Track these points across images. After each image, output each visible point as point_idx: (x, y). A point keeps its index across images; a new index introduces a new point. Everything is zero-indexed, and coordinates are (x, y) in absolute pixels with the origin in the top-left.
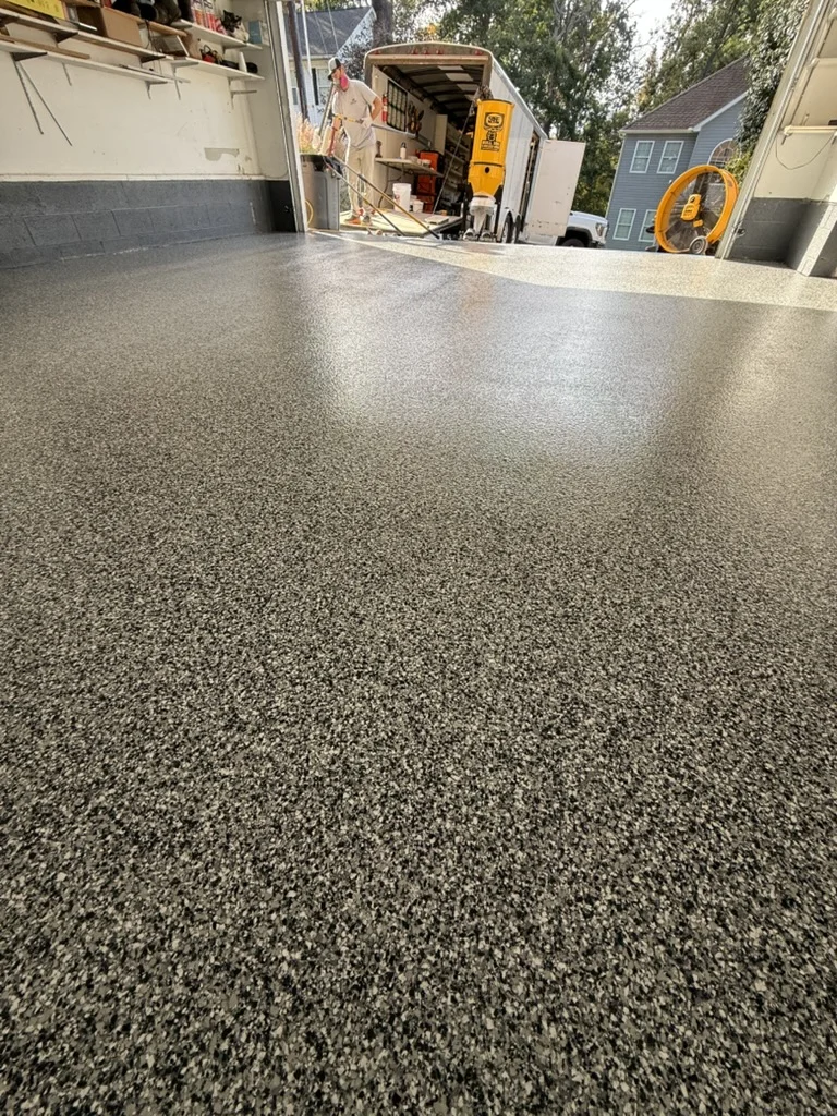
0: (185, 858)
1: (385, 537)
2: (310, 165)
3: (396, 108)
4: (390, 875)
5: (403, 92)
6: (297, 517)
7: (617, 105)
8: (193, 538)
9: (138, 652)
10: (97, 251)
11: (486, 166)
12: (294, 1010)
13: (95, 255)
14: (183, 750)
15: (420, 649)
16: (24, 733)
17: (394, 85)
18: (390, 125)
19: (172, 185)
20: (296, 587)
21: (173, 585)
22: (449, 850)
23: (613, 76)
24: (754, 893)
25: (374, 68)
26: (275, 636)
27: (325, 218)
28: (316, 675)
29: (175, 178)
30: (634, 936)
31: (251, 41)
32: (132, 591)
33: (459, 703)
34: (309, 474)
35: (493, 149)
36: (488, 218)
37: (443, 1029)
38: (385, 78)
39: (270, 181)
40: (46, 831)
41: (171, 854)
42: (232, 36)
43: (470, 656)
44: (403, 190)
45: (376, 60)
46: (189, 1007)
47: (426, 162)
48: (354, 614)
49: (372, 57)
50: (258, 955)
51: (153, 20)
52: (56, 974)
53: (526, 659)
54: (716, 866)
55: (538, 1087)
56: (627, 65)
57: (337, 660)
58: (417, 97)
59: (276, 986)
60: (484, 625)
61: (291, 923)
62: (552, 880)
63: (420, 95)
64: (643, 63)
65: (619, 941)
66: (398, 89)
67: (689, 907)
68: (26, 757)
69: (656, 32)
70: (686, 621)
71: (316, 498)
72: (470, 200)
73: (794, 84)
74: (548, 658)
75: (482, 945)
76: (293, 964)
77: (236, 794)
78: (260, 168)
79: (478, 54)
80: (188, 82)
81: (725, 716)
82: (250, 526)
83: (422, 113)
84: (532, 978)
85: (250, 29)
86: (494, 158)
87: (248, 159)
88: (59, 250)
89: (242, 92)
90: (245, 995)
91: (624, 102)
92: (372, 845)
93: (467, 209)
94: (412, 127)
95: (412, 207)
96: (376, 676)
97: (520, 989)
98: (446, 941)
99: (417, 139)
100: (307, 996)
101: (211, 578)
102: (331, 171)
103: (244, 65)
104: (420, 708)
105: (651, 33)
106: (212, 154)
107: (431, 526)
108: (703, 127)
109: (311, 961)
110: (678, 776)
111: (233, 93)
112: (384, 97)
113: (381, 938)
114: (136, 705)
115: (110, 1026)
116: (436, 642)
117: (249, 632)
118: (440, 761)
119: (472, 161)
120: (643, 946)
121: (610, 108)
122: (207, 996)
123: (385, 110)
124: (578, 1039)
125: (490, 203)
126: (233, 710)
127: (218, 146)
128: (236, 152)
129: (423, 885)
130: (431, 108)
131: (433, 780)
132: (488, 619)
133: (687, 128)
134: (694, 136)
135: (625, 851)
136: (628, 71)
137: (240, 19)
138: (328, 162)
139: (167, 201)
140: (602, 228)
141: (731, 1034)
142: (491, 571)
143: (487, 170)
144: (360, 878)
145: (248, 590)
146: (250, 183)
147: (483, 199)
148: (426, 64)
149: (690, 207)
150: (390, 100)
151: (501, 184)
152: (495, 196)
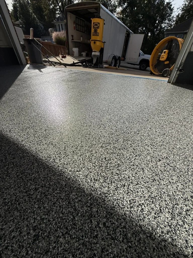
3: (80, 25)
5: (83, 20)
11: (94, 41)
17: (78, 18)
18: (78, 30)
23: (167, 20)
25: (68, 12)
35: (96, 35)
38: (74, 16)
49: (66, 9)
56: (171, 17)
64: (175, 16)
66: (81, 20)
69: (179, 8)
79: (96, 4)
86: (98, 38)
105: (178, 9)
112: (74, 22)
119: (91, 40)
121: (165, 28)
125: (98, 53)
136: (171, 19)
147: (95, 53)
148: (81, 9)
149: (163, 55)
150: (77, 23)
151: (103, 47)
152: (99, 51)
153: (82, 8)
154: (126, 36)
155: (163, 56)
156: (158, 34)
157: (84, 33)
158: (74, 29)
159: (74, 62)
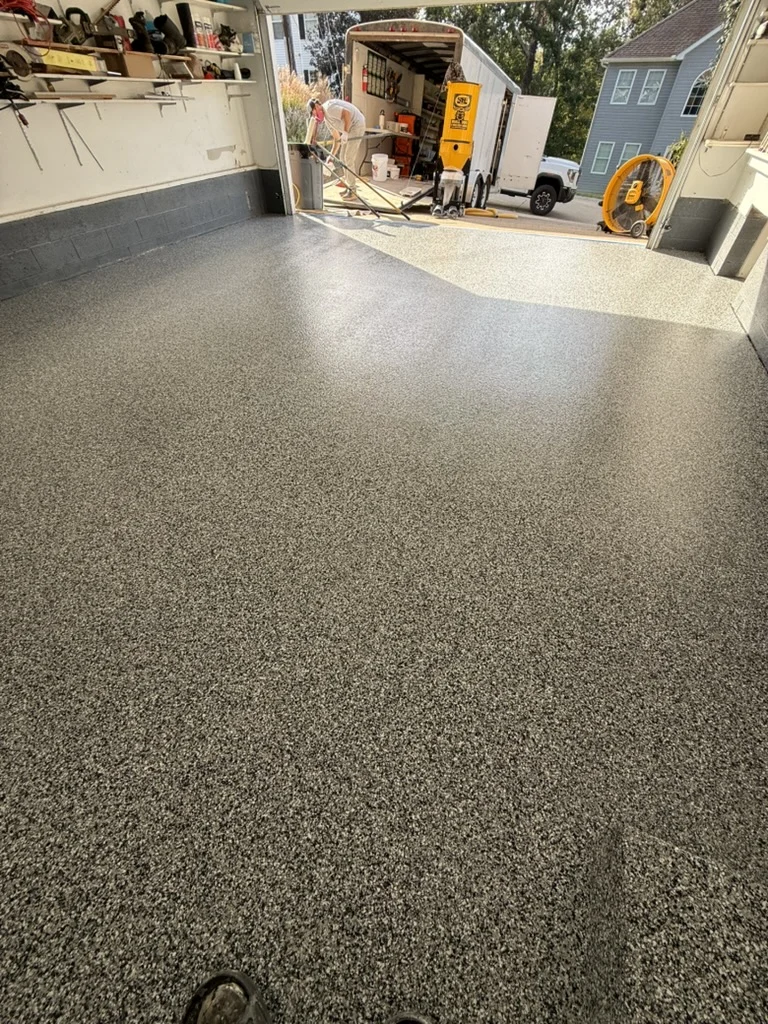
0: (249, 710)
1: (337, 554)
2: (297, 153)
3: (376, 76)
4: (327, 719)
5: (382, 59)
6: (290, 539)
7: (606, 21)
8: (234, 553)
9: (217, 622)
10: (125, 256)
11: (455, 144)
12: (291, 759)
13: (124, 259)
14: (243, 668)
15: (349, 622)
16: (176, 660)
17: (373, 55)
18: (371, 93)
19: (181, 189)
20: (289, 586)
21: (228, 583)
22: (351, 711)
24: (466, 731)
25: (356, 45)
26: (280, 614)
27: (311, 199)
28: (299, 635)
29: (183, 182)
30: (415, 742)
31: (244, 52)
32: (209, 587)
33: (364, 650)
34: (297, 506)
35: (461, 128)
36: (457, 189)
37: (341, 766)
38: (365, 49)
39: (262, 170)
40: (195, 699)
41: (243, 709)
42: (229, 50)
43: (372, 627)
44: (381, 161)
45: (357, 36)
46: (255, 757)
47: (404, 125)
48: (318, 602)
49: (352, 33)
50: (278, 742)
51: (164, 53)
52: (210, 746)
53: (399, 629)
54: (455, 720)
55: (370, 783)
57: (309, 628)
58: (395, 61)
59: (285, 752)
60: (382, 610)
61: (290, 734)
62: (389, 723)
63: (398, 59)
65: (409, 744)
66: (378, 57)
67: (439, 734)
68: (179, 670)
70: (484, 610)
71: (300, 526)
72: (441, 172)
73: (716, 101)
74: (409, 628)
75: (359, 743)
76: (290, 746)
77: (266, 687)
78: (253, 160)
79: (451, 32)
80: (193, 99)
81: (484, 660)
82: (264, 546)
83: (400, 76)
84: (375, 753)
85: (244, 40)
86: (463, 135)
87: (243, 152)
88: (98, 259)
89: (238, 96)
90: (274, 754)
91: (614, 17)
92: (321, 708)
93: (438, 179)
94: (391, 91)
95: (389, 172)
96: (327, 636)
97: (369, 756)
98: (346, 741)
99: (395, 102)
100: (296, 755)
101: (247, 580)
102: (316, 159)
103: (238, 74)
104: (345, 652)
106: (213, 155)
107: (362, 546)
108: (687, 55)
109: (297, 745)
110: (453, 685)
111: (230, 97)
112: (364, 69)
113: (322, 740)
114: (220, 648)
115: (231, 760)
116: (357, 619)
117: (268, 612)
118: (352, 676)
119: (443, 139)
120: (417, 746)
121: (599, 24)
122: (261, 754)
123: (366, 81)
124: (386, 771)
125: (459, 176)
126: (263, 651)
127: (219, 146)
128: (232, 148)
129: (339, 722)
130: (409, 69)
131: (347, 684)
132: (384, 607)
133: (670, 55)
134: (678, 64)
135: (421, 714)
137: (235, 34)
138: (312, 150)
139: (178, 204)
140: (574, 174)
141: (439, 772)
142: (391, 577)
143: (456, 147)
144: (315, 720)
145: (266, 588)
146: (246, 175)
147: (452, 173)
148: (403, 40)
149: (633, 192)
150: (370, 70)
152: (463, 170)
153: (405, 37)
154: (503, 106)
156: (575, 58)
157: (383, 97)
158: (364, 89)
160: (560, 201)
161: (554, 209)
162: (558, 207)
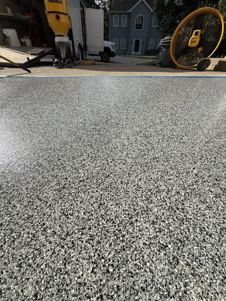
35: (57, 2)
72: (54, 38)
108: (132, 10)
119: (46, 11)
125: (66, 39)
133: (127, 11)
134: (130, 13)
140: (114, 46)
143: (58, 17)
151: (70, 27)
152: (68, 35)
154: (81, 11)
155: (194, 40)
159: (28, 58)
160: (111, 57)
161: (110, 60)
162: (111, 59)
